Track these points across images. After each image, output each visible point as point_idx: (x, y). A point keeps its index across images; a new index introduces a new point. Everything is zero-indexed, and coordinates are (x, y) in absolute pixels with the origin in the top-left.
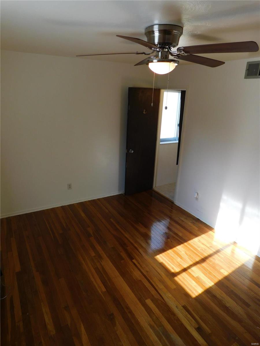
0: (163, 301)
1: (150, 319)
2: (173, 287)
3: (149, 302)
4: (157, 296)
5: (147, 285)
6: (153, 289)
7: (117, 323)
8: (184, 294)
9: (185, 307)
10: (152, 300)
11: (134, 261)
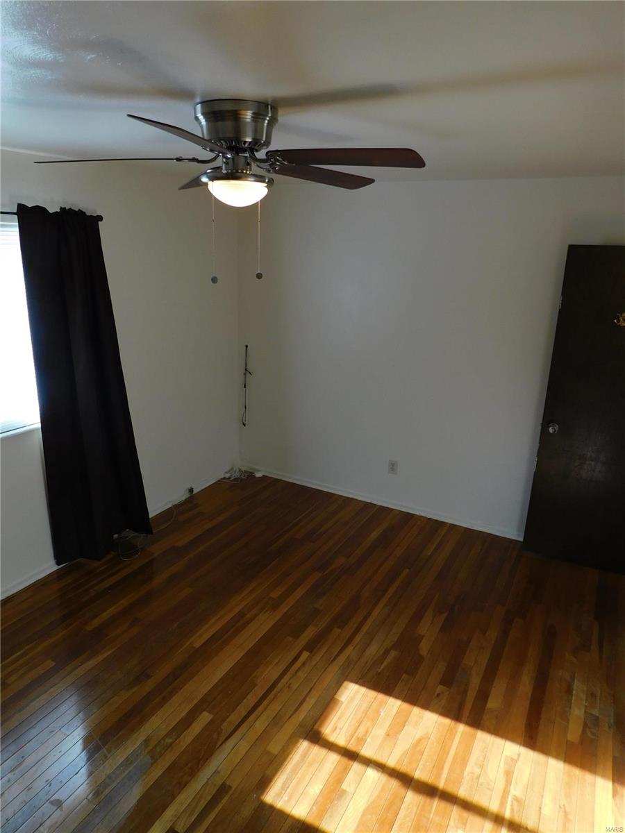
0: (219, 743)
1: (163, 733)
2: (274, 748)
3: (205, 717)
4: (226, 727)
5: (250, 700)
6: (244, 714)
7: (134, 690)
8: (263, 777)
9: (223, 789)
10: (211, 722)
11: (306, 654)
